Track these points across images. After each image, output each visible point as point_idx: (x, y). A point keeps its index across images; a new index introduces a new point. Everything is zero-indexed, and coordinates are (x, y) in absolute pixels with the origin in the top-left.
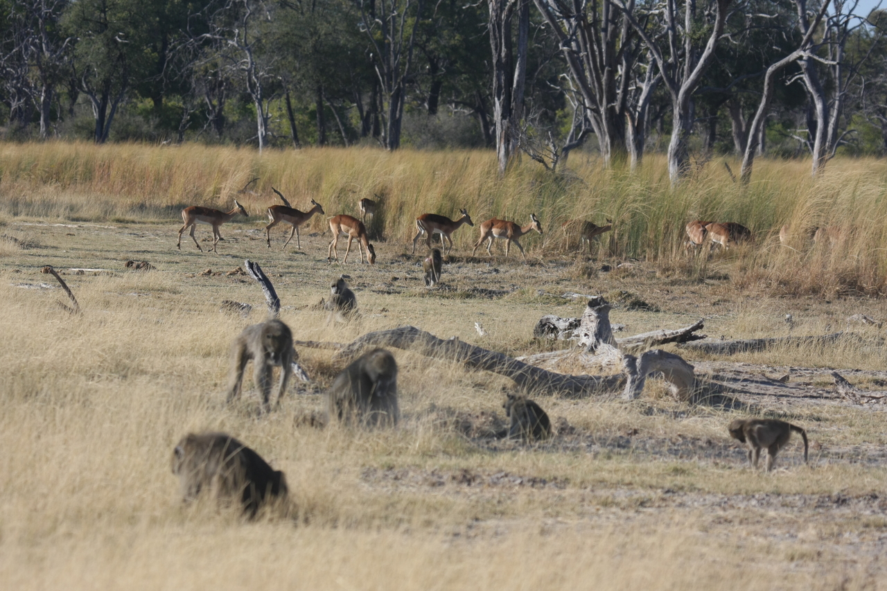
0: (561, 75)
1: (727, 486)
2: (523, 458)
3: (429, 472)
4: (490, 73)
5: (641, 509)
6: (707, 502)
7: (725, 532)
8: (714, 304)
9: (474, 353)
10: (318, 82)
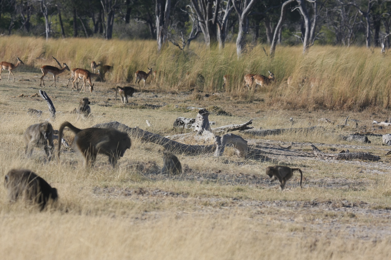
0: (187, 6)
1: (262, 197)
2: (168, 183)
3: (124, 189)
4: (154, 4)
5: (222, 207)
6: (253, 204)
7: (261, 218)
8: (257, 113)
9: (145, 134)
10: (74, 8)
